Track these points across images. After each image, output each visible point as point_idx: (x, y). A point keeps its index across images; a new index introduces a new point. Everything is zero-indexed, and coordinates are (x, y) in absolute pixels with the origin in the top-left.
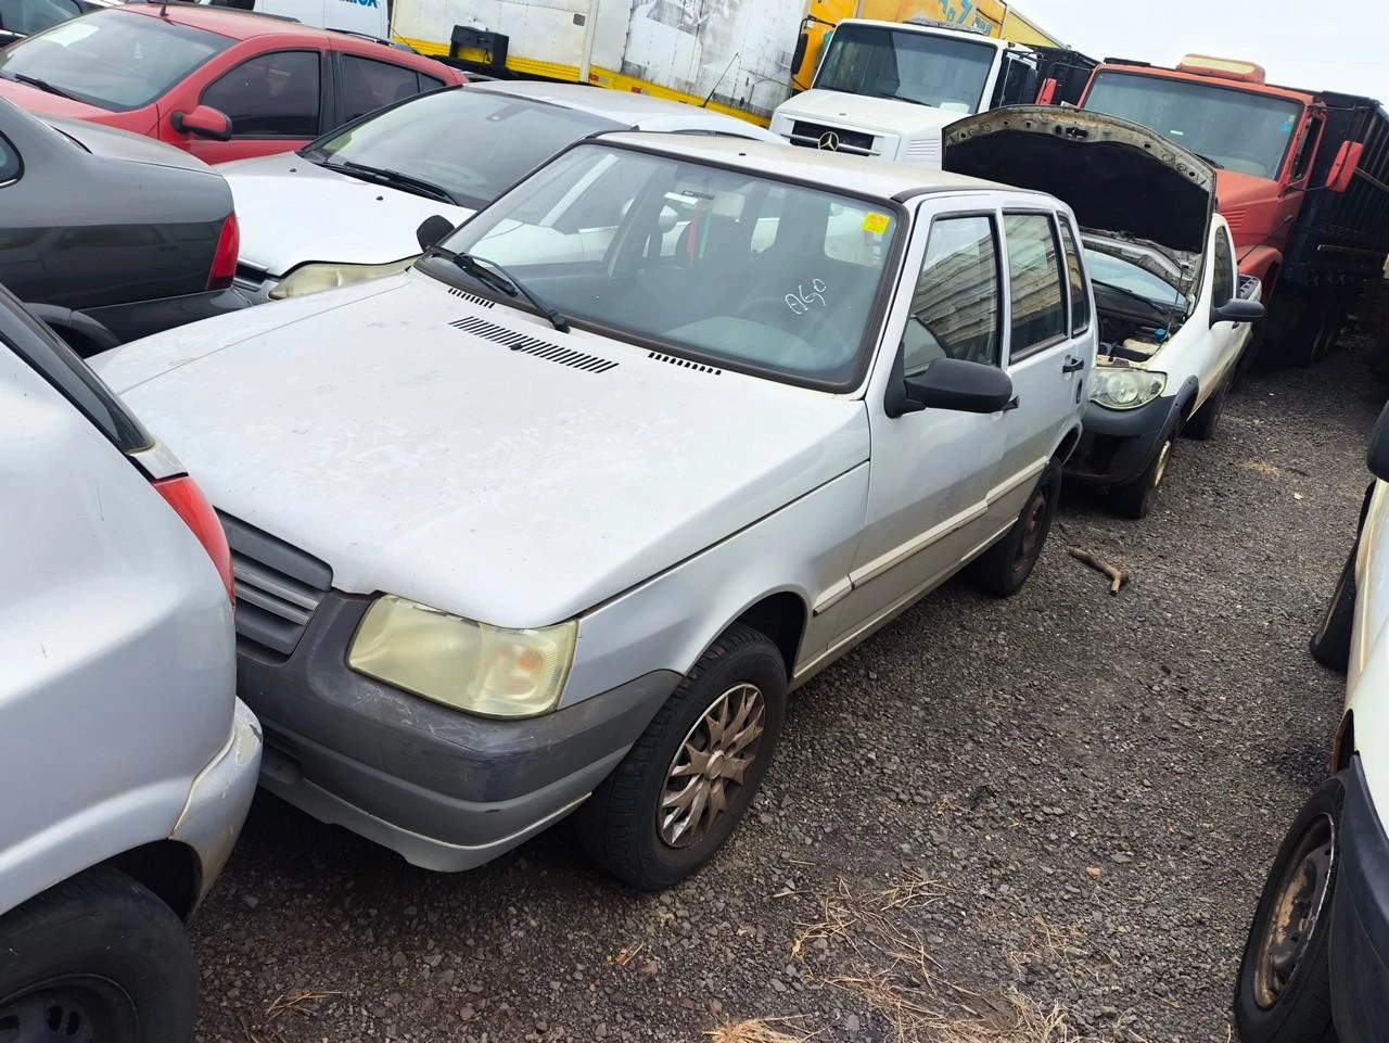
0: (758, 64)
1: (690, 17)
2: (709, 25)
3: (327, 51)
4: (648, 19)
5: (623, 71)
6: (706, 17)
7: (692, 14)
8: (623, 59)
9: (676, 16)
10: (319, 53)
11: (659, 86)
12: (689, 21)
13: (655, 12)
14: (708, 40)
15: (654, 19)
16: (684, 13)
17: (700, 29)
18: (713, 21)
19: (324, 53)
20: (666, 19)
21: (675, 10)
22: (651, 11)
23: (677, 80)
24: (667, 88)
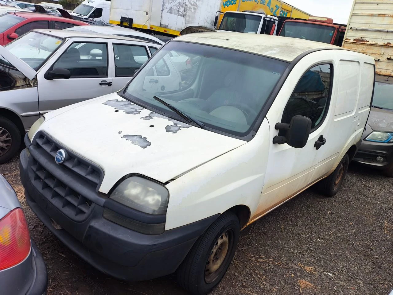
0: (205, 24)
1: (181, 12)
2: (188, 14)
3: (51, 21)
4: (168, 13)
5: (160, 26)
6: (186, 12)
7: (182, 11)
8: (160, 23)
9: (176, 12)
10: (48, 21)
11: (172, 30)
12: (181, 13)
13: (170, 11)
14: (187, 18)
15: (169, 13)
16: (179, 11)
17: (184, 15)
18: (188, 13)
19: (50, 21)
20: (173, 13)
21: (176, 11)
22: (168, 11)
23: (178, 28)
24: (175, 30)
